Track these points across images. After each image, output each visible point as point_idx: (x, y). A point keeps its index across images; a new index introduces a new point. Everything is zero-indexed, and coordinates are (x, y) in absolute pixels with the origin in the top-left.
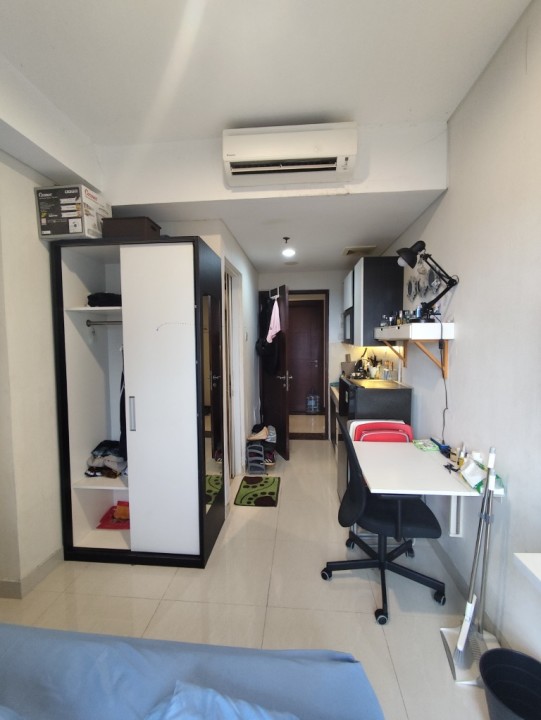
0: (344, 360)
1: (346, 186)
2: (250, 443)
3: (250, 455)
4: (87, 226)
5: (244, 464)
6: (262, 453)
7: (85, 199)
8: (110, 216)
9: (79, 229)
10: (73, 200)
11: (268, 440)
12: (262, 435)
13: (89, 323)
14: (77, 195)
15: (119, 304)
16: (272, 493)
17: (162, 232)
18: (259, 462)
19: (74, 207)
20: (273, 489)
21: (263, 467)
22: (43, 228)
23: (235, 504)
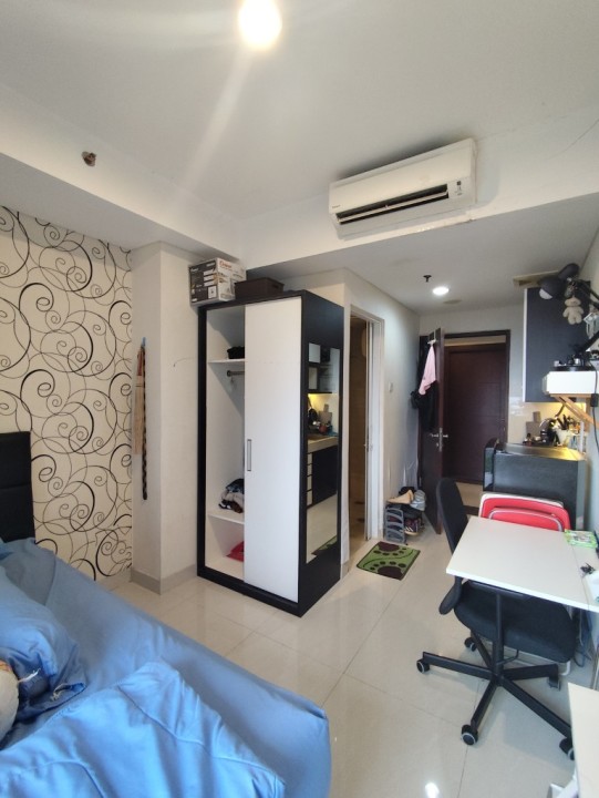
0: (531, 419)
1: (468, 212)
2: (389, 506)
3: (388, 519)
4: (221, 291)
5: (381, 527)
6: (401, 519)
7: (220, 269)
8: (244, 279)
9: (214, 295)
10: (211, 272)
11: (414, 506)
12: (405, 499)
13: (229, 373)
14: (214, 267)
15: (243, 357)
16: (403, 566)
17: (285, 289)
18: (398, 528)
19: (212, 277)
20: (406, 561)
21: (402, 535)
22: (193, 297)
23: (358, 566)
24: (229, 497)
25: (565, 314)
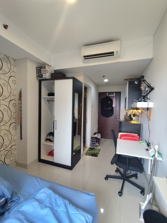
1: (118, 60)
2: (92, 138)
3: (92, 141)
4: (47, 75)
5: (90, 144)
6: (95, 141)
7: (47, 69)
8: (54, 72)
9: (45, 76)
10: (44, 69)
11: (98, 137)
12: (96, 136)
13: (48, 101)
14: (45, 68)
17: (66, 76)
19: (44, 71)
20: (97, 152)
21: (95, 145)
22: (37, 76)
23: (85, 154)
24: (48, 138)
25: (141, 88)
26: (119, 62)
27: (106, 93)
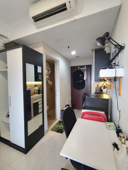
0: (96, 86)
1: (74, 17)
2: (62, 111)
5: (60, 117)
23: (51, 130)
25: (105, 50)
26: (75, 20)
27: (77, 67)
